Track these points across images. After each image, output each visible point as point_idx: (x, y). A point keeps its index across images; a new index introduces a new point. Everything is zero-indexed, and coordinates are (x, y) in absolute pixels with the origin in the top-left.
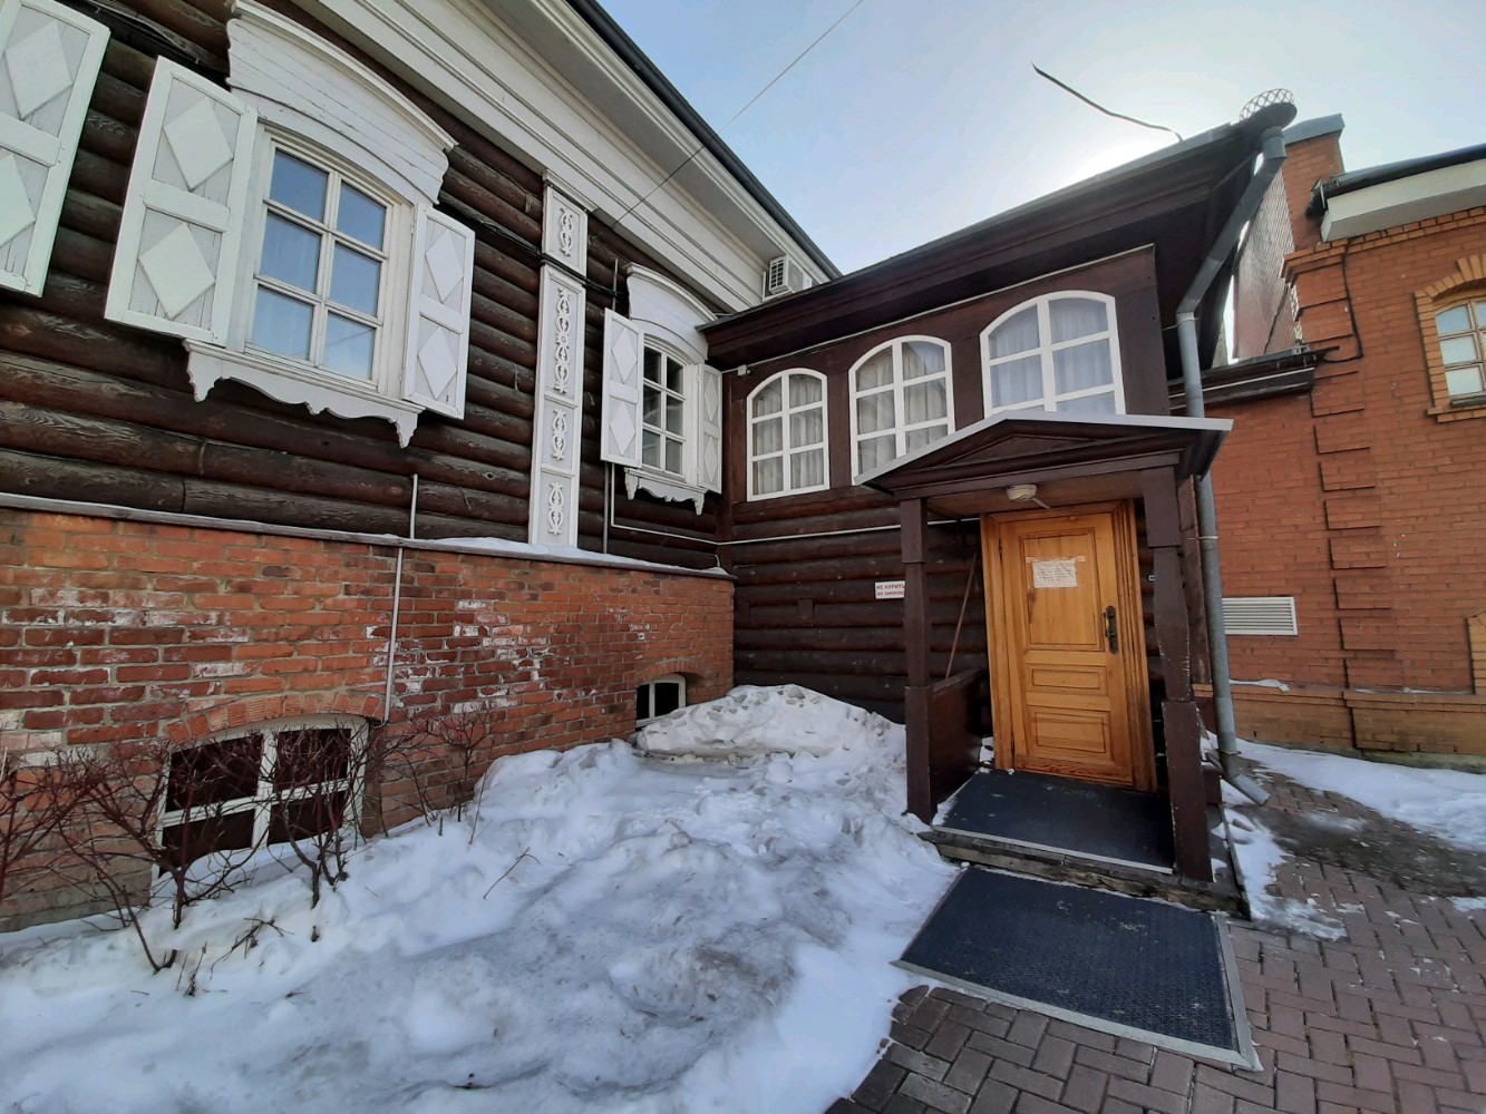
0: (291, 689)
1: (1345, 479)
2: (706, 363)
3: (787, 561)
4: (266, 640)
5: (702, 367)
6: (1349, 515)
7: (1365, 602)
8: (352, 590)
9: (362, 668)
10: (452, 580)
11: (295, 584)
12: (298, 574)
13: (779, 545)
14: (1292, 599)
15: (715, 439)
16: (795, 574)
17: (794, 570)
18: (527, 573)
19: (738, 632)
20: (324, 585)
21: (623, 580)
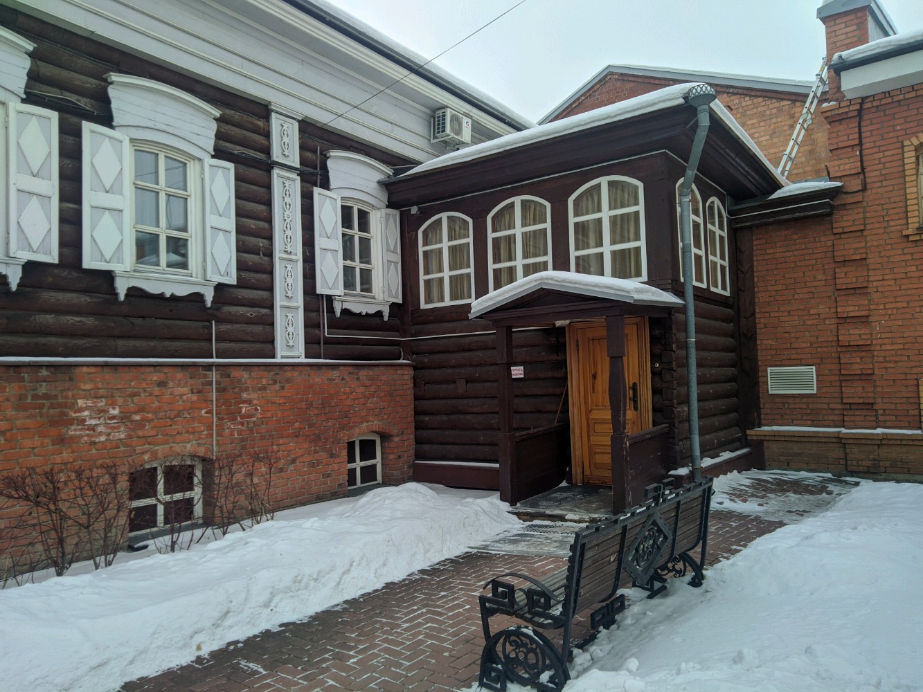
0: (173, 443)
1: (849, 280)
2: (388, 207)
3: (449, 352)
4: (162, 419)
5: (385, 211)
6: (851, 307)
7: (857, 369)
8: (195, 391)
9: (202, 431)
10: (239, 381)
11: (170, 390)
12: (171, 384)
13: (444, 340)
14: (814, 368)
15: (396, 263)
16: (454, 361)
17: (453, 358)
18: (278, 374)
19: (417, 402)
20: (182, 389)
21: (335, 373)
